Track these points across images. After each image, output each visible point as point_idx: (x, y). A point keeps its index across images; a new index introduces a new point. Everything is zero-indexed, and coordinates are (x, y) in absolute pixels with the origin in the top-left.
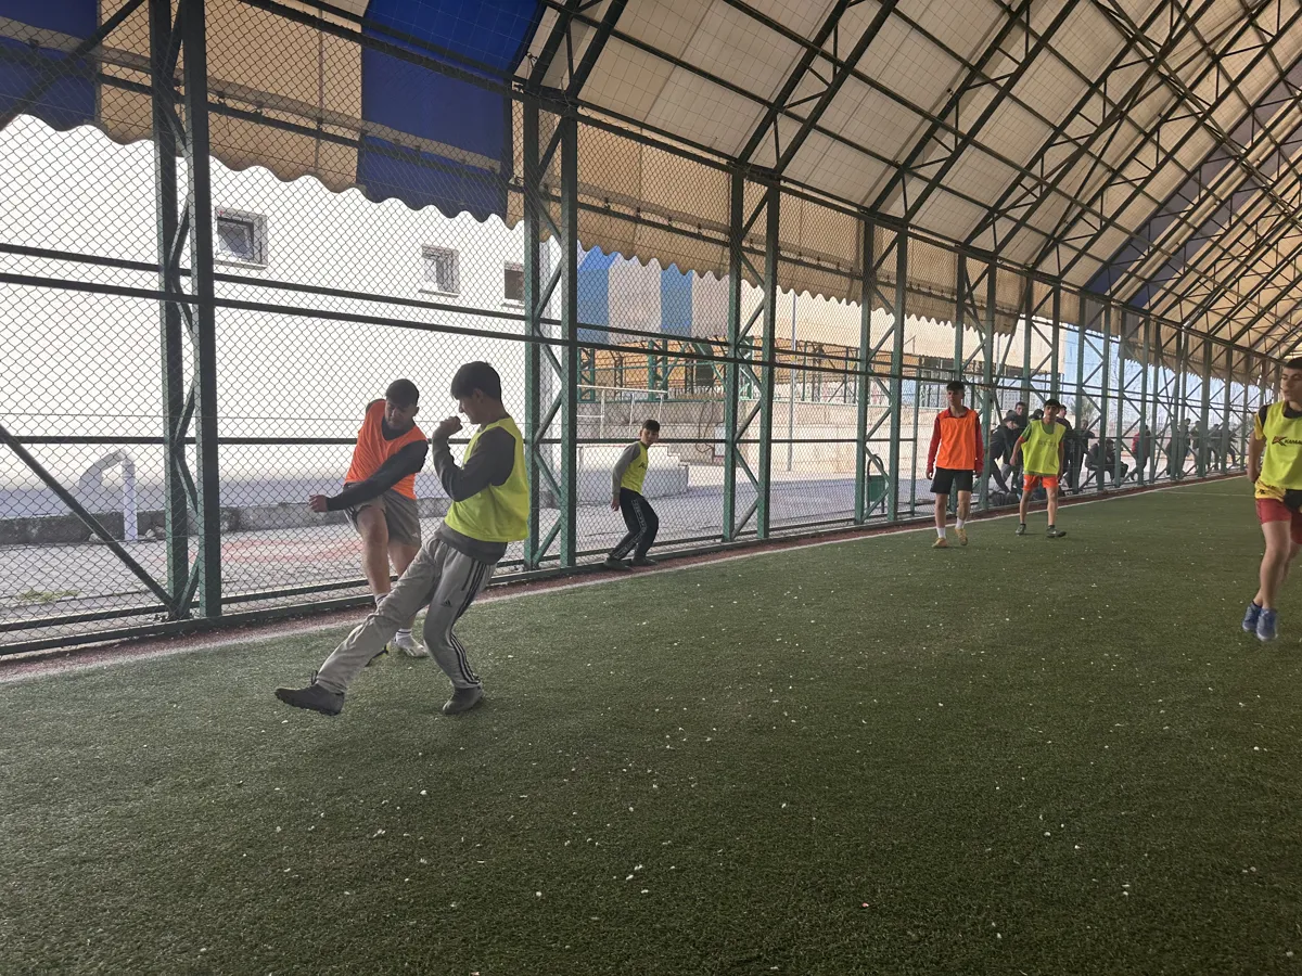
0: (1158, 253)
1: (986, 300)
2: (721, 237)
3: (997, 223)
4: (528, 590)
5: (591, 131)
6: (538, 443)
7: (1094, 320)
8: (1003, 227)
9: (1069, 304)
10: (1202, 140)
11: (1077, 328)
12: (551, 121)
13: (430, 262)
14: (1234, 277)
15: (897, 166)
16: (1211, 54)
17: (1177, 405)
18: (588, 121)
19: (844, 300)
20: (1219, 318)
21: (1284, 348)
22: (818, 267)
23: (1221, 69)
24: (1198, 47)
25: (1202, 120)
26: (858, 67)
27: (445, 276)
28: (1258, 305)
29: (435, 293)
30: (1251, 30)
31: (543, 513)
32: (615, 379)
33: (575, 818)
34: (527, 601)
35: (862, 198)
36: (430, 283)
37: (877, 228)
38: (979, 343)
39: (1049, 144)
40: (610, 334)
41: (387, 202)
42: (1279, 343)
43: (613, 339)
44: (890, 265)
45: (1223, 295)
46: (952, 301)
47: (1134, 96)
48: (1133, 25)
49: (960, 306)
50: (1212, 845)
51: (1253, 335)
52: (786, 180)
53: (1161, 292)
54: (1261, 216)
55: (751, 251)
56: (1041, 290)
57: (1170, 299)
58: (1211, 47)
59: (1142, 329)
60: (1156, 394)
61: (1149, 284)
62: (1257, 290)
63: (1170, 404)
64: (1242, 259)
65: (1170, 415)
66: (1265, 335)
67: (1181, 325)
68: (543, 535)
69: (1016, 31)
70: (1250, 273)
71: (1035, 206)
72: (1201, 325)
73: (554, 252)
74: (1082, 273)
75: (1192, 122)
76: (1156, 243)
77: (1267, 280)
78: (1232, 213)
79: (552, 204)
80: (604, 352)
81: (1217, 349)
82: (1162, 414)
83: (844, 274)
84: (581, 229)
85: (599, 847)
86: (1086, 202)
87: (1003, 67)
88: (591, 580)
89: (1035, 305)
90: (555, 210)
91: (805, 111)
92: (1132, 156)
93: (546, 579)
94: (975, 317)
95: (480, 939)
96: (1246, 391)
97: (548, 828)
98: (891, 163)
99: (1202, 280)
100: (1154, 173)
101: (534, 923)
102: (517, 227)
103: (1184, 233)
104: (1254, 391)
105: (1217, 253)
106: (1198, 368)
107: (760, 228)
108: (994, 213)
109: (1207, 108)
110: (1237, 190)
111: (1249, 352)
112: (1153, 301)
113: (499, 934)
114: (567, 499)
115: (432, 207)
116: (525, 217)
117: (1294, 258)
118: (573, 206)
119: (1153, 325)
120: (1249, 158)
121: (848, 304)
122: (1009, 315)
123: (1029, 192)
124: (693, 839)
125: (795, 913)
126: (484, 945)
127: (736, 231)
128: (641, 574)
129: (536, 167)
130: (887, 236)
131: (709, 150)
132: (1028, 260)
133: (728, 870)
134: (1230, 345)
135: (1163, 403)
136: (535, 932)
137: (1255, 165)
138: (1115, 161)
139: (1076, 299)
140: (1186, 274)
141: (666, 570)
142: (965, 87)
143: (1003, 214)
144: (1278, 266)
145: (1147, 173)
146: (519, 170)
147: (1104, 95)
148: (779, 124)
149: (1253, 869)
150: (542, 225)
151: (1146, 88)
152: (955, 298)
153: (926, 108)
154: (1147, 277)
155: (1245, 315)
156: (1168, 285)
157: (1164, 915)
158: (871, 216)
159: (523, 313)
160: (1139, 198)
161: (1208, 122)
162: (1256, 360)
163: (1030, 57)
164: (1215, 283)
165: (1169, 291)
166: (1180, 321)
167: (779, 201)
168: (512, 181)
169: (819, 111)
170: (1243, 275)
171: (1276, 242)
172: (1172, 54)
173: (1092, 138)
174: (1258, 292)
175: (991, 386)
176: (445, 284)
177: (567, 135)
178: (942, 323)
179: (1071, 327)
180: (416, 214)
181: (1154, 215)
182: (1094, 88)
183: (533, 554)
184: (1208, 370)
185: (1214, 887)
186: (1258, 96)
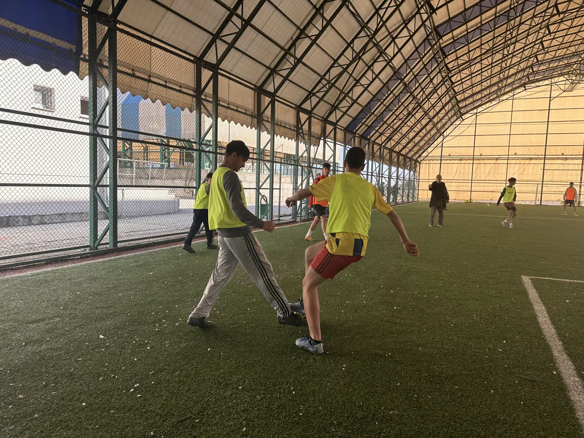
0: (373, 115)
1: (307, 131)
2: (191, 92)
3: (312, 98)
4: (91, 260)
5: (124, 36)
6: (96, 187)
7: (349, 141)
8: (314, 100)
9: (340, 134)
10: (388, 71)
11: (343, 145)
12: (102, 29)
13: (38, 94)
14: (400, 127)
15: (270, 69)
16: (392, 37)
17: (379, 177)
18: (122, 31)
19: (249, 127)
20: (395, 143)
21: (417, 156)
22: (237, 111)
23: (395, 43)
24: (387, 33)
25: (389, 62)
26: (252, 22)
27: (47, 101)
28: (408, 138)
29: (41, 110)
30: (405, 29)
31: (100, 223)
32: (144, 157)
33: (107, 366)
34: (89, 265)
35: (256, 81)
36: (39, 105)
37: (262, 96)
38: (305, 149)
39: (332, 66)
40: (140, 135)
41: (9, 61)
42: (416, 153)
43: (141, 137)
44: (268, 113)
45: (396, 133)
46: (294, 130)
47: (364, 49)
48: (363, 21)
49: (297, 132)
50: (376, 346)
51: (406, 150)
52: (221, 70)
53: (374, 132)
54: (410, 103)
55: (206, 100)
56: (329, 128)
57: (377, 134)
58: (392, 34)
59: (367, 146)
60: (372, 172)
61: (370, 128)
62: (408, 132)
63: (377, 176)
64: (403, 120)
65: (377, 180)
66: (411, 150)
67: (381, 145)
68: (100, 233)
69: (318, 17)
70: (406, 125)
71: (327, 92)
72: (388, 146)
73: (105, 93)
74: (345, 122)
75: (385, 63)
76: (372, 111)
77: (411, 128)
78: (399, 101)
79: (104, 69)
80: (137, 144)
81: (394, 155)
82: (374, 180)
83: (249, 115)
84: (119, 82)
85: (117, 378)
86: (346, 92)
87: (313, 32)
88: (125, 254)
89: (327, 134)
90: (106, 72)
91: (229, 39)
92: (363, 75)
93: (101, 254)
94: (303, 138)
95: (50, 430)
96: (404, 172)
97: (92, 373)
98: (268, 68)
99: (389, 127)
100: (371, 82)
101: (80, 418)
102: (84, 79)
103: (382, 108)
104: (407, 171)
105: (394, 117)
106: (387, 162)
107: (209, 90)
108: (311, 94)
109: (390, 58)
110: (401, 92)
111: (405, 156)
112: (371, 135)
113: (61, 426)
114: (112, 214)
115: (35, 65)
116: (89, 74)
117: (421, 120)
118: (115, 71)
119: (371, 145)
120: (405, 80)
121: (251, 128)
122: (317, 138)
123: (324, 86)
124: (165, 369)
125: (209, 396)
126: (51, 432)
127: (198, 91)
128: (151, 250)
129: (95, 51)
130: (267, 100)
131: (185, 52)
132: (325, 114)
133: (180, 381)
134: (399, 154)
135: (374, 176)
136: (80, 422)
137: (407, 83)
138: (357, 76)
139: (343, 132)
140: (383, 124)
141: (165, 248)
142: (298, 38)
143: (314, 94)
144: (415, 123)
145: (369, 82)
146: (86, 51)
147: (353, 48)
148: (217, 43)
149: (390, 354)
150: (98, 79)
151: (368, 48)
152: (296, 129)
153: (283, 45)
154: (369, 125)
155: (404, 142)
156: (377, 129)
157: (357, 375)
158: (260, 90)
159: (88, 121)
160: (366, 92)
161: (390, 64)
162: (408, 160)
163: (324, 28)
164: (393, 128)
165: (377, 131)
166: (381, 143)
167: (218, 79)
168: (82, 56)
169: (235, 40)
170: (403, 126)
171: (415, 114)
172: (377, 35)
173: (348, 66)
174: (409, 133)
175: (310, 167)
176: (47, 105)
177: (111, 36)
178: (290, 140)
179: (341, 144)
180: (26, 68)
181: (371, 100)
182: (349, 45)
183: (94, 242)
184: (391, 163)
185: (375, 362)
186: (408, 56)
